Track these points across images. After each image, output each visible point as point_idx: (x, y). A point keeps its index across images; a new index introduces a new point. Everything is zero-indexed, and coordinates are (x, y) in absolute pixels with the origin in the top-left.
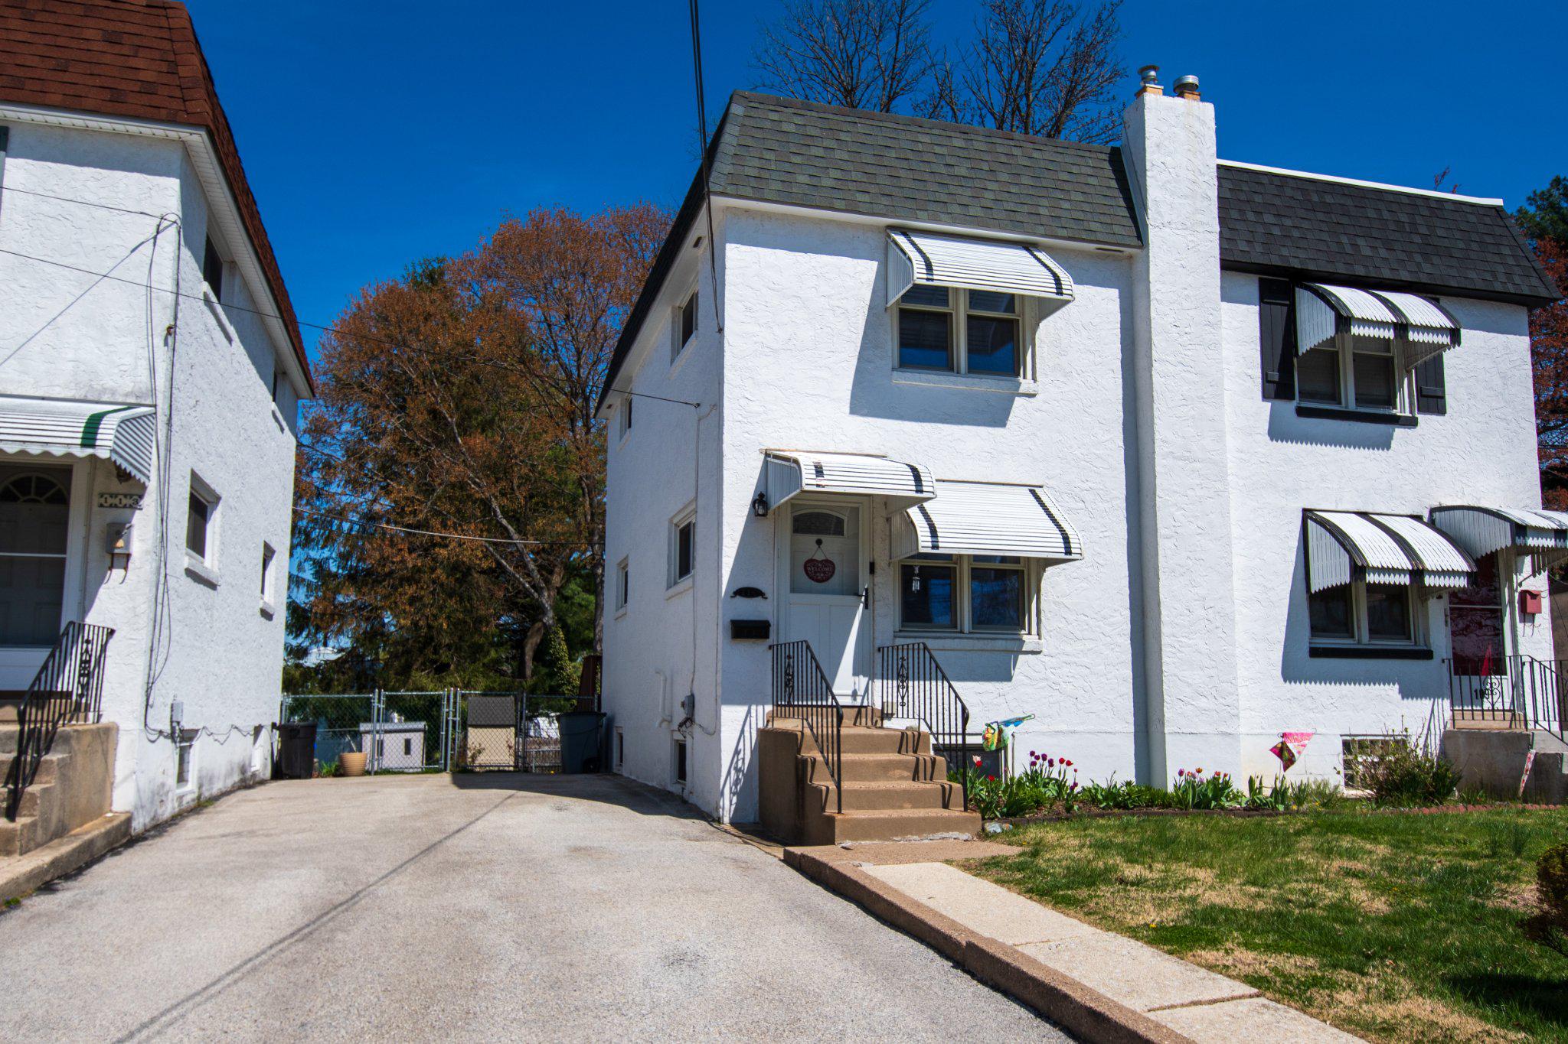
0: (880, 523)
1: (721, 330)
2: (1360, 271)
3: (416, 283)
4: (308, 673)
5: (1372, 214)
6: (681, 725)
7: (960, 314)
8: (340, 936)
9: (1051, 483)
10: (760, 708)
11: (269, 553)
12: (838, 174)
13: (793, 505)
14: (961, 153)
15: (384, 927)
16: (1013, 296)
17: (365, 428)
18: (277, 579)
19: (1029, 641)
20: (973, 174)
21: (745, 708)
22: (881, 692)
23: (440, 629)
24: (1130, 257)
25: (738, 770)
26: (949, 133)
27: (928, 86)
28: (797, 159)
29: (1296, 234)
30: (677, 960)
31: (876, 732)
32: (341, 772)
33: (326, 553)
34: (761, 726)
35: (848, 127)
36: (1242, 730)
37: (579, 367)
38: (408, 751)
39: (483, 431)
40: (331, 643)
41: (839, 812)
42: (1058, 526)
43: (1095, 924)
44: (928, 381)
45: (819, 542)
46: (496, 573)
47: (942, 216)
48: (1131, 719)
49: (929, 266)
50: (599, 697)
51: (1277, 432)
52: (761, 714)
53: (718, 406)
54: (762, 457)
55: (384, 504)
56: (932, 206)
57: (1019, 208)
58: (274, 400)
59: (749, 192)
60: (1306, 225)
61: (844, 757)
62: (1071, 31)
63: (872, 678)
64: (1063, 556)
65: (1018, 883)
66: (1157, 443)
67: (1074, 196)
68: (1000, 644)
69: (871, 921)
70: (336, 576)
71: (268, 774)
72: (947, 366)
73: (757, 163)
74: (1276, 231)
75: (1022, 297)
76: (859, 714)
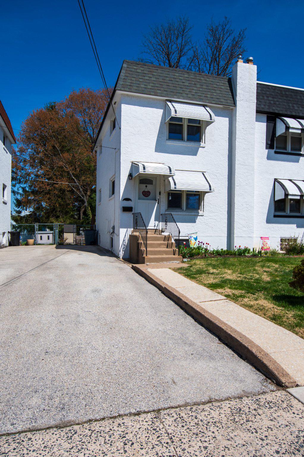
0: (162, 181)
1: (120, 128)
2: (294, 114)
3: (48, 109)
4: (22, 218)
5: (299, 97)
6: (111, 233)
7: (185, 125)
8: (14, 285)
9: (208, 171)
10: (130, 229)
11: (4, 187)
12: (152, 85)
13: (139, 176)
14: (187, 79)
15: (26, 283)
16: (200, 120)
17: (35, 151)
18: (7, 193)
19: (201, 213)
20: (190, 85)
21: (126, 229)
22: (161, 225)
23: (57, 207)
24: (232, 109)
25: (124, 245)
26: (184, 73)
27: (191, 54)
28: (141, 80)
29: (277, 103)
30: (96, 291)
31: (160, 236)
32: (27, 244)
33: (25, 185)
34: (130, 234)
35: (156, 71)
36: (254, 236)
37: (93, 134)
38: (49, 239)
39: (68, 152)
40: (28, 210)
41: (146, 256)
42: (208, 183)
43: (197, 283)
44: (176, 143)
45: (146, 186)
46: (72, 192)
47: (181, 97)
48: (226, 233)
49: (176, 112)
50: (95, 226)
51: (269, 158)
52: (130, 230)
53: (120, 149)
54: (131, 163)
55: (41, 172)
56: (178, 94)
57: (202, 95)
58: (4, 144)
59: (127, 89)
60: (280, 100)
61: (148, 242)
62: (231, 38)
63: (159, 222)
64: (209, 191)
65: (184, 273)
66: (236, 160)
67: (217, 92)
68: (193, 213)
69: (147, 282)
70: (28, 192)
71: (8, 244)
72: (181, 139)
73: (130, 81)
74: (272, 102)
75: (202, 121)
76: (156, 231)
